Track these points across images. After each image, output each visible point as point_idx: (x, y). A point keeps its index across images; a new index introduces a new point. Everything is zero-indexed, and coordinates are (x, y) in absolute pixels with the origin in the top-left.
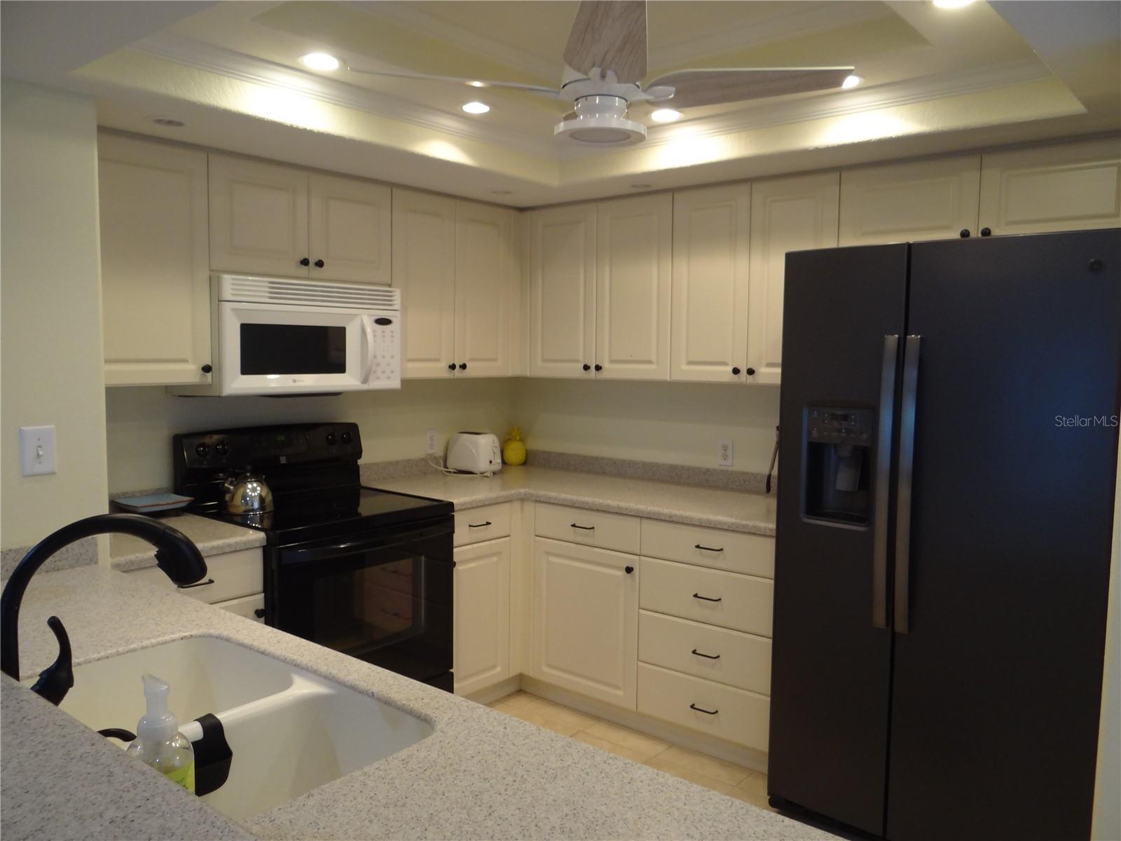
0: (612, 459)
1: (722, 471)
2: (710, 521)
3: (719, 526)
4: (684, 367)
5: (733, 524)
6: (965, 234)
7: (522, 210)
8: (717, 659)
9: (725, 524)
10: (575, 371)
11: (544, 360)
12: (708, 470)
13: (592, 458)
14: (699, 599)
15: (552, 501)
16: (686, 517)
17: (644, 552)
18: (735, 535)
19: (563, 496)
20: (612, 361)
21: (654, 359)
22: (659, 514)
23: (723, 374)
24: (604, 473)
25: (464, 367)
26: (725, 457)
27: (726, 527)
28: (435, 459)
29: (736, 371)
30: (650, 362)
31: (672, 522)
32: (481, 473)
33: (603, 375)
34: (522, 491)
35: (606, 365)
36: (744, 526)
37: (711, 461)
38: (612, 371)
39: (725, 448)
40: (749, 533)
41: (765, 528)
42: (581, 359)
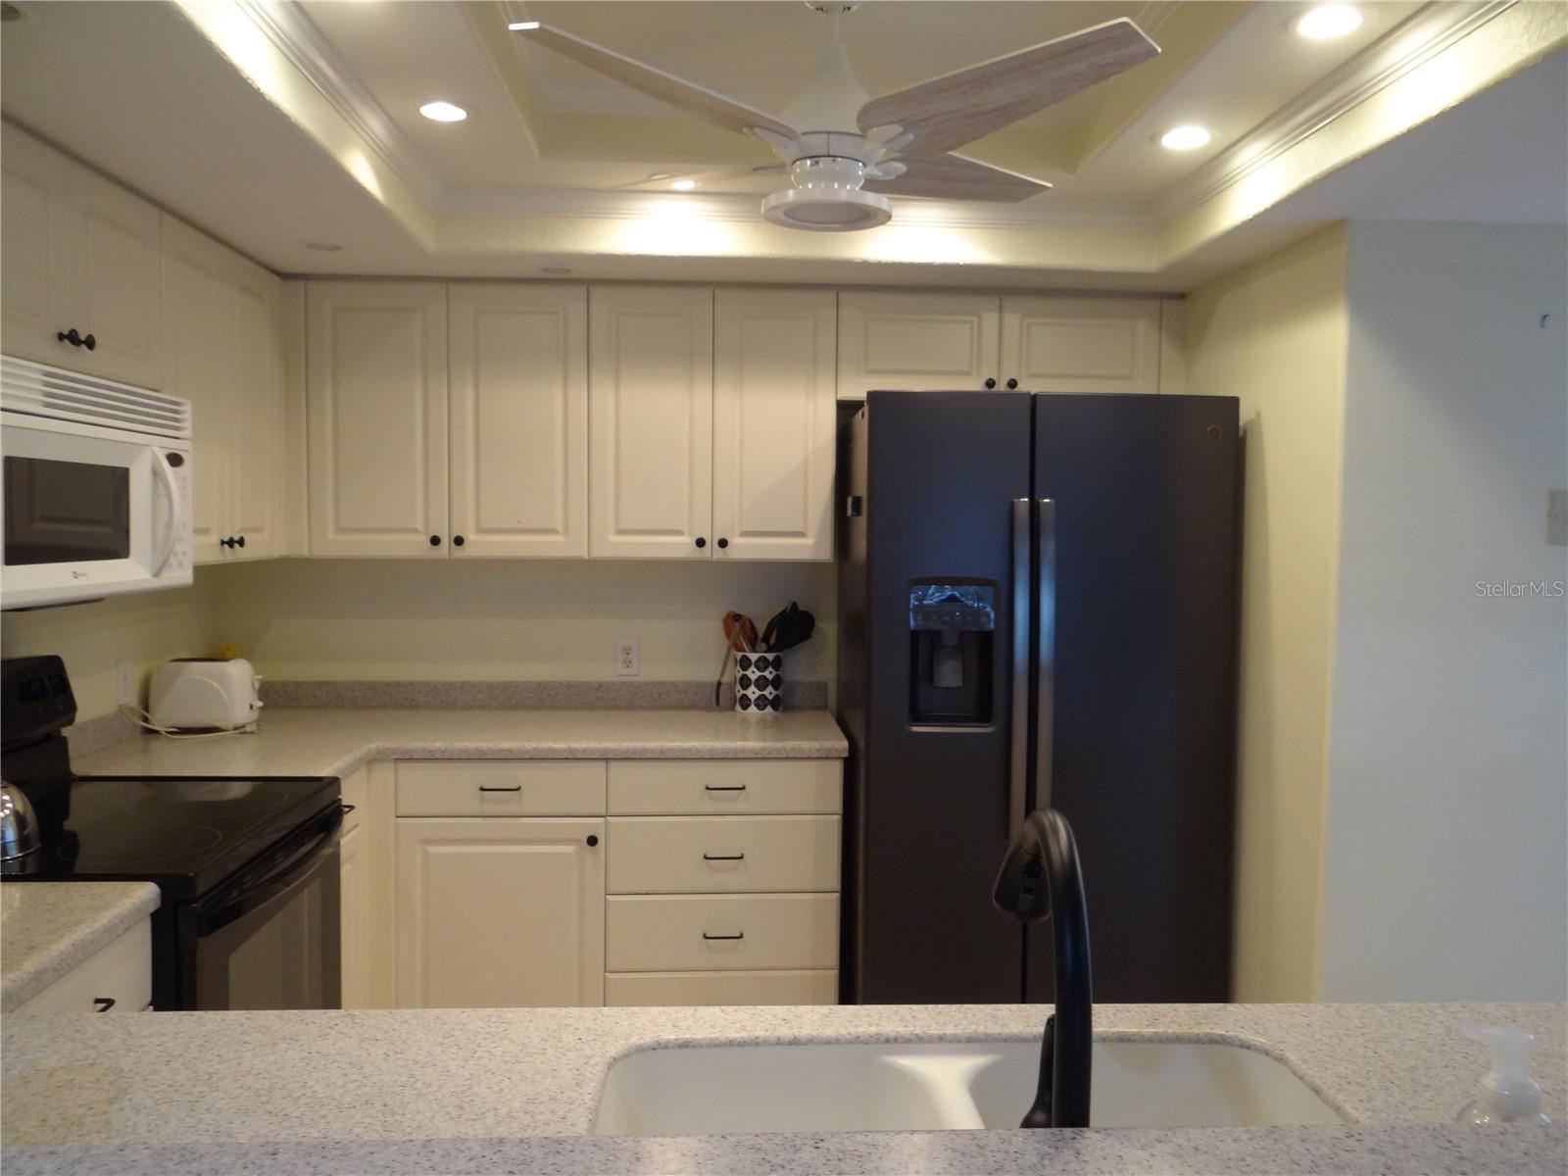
0: (427, 684)
1: (622, 683)
2: (727, 751)
3: (742, 755)
4: (613, 538)
5: (763, 750)
6: (990, 384)
7: (286, 276)
8: (740, 940)
9: (750, 751)
10: (414, 545)
11: (340, 530)
12: (601, 685)
13: (388, 685)
14: (710, 861)
15: (438, 756)
16: (690, 750)
17: (613, 810)
18: (765, 764)
19: (458, 745)
20: (480, 531)
21: (559, 527)
22: (645, 751)
23: (680, 546)
24: (414, 706)
25: (241, 542)
26: (627, 663)
27: (752, 755)
28: (132, 711)
29: (701, 543)
30: (554, 531)
31: (667, 759)
32: (235, 729)
33: (465, 552)
34: (373, 746)
35: (470, 537)
36: (778, 750)
37: (607, 671)
38: (479, 545)
39: (627, 651)
40: (787, 758)
41: (810, 749)
42: (420, 526)
